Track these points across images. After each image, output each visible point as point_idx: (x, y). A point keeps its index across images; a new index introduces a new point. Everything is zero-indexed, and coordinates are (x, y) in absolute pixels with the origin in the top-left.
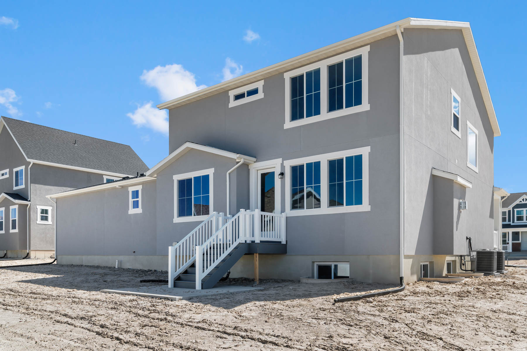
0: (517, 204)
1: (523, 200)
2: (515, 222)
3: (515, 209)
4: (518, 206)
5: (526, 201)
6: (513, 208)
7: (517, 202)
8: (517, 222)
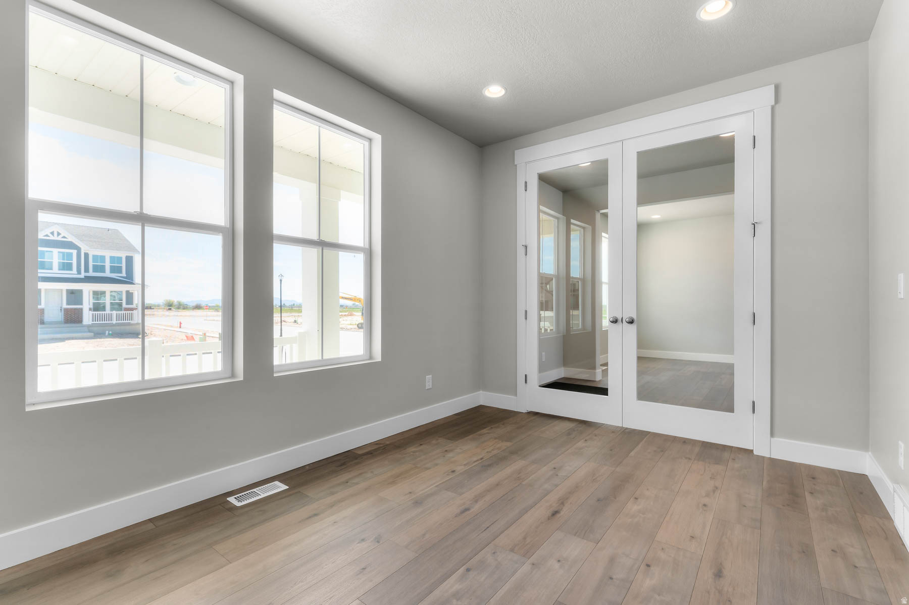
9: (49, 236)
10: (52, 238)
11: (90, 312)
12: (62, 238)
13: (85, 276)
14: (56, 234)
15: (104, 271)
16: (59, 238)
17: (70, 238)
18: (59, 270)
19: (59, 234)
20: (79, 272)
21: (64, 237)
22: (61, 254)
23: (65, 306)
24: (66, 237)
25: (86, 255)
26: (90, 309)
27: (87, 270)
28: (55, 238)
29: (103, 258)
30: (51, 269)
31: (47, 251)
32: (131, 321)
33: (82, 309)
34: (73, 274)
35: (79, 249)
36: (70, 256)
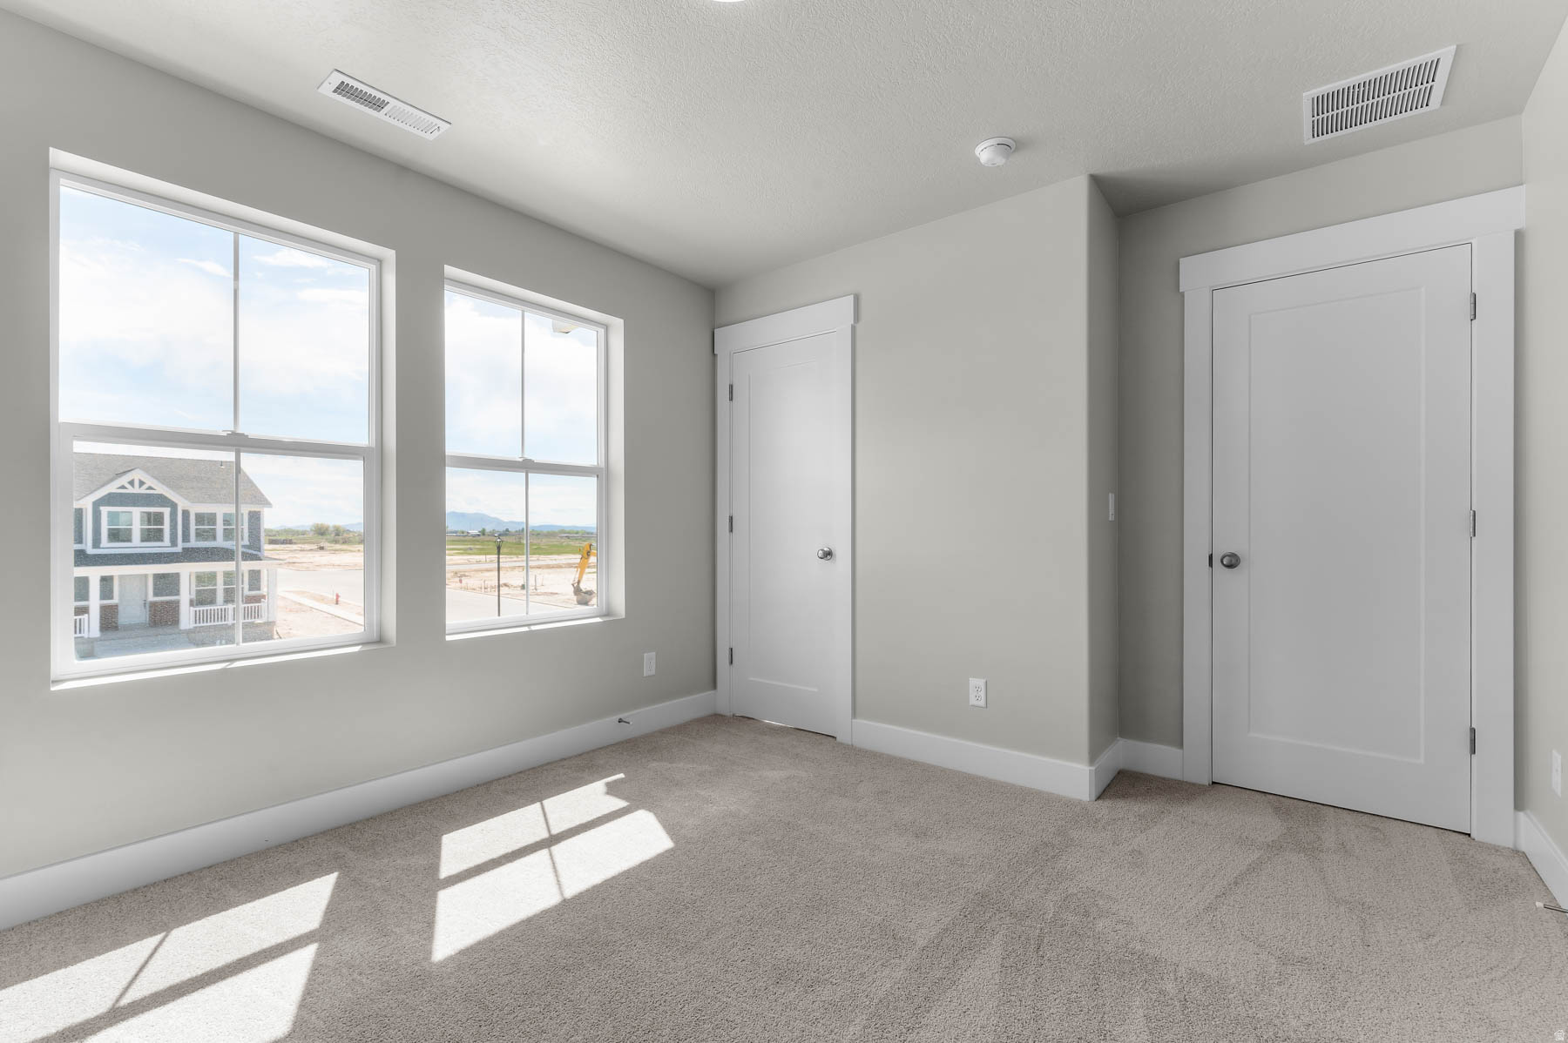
0: (109, 494)
1: (132, 483)
2: (101, 546)
3: (102, 508)
4: (110, 500)
5: (140, 487)
6: (97, 505)
7: (112, 488)
8: (107, 547)
9: (126, 488)
10: (130, 490)
11: (192, 608)
12: (147, 489)
13: (183, 549)
14: (137, 483)
15: (214, 538)
16: (143, 490)
17: (160, 489)
18: (142, 541)
19: (142, 483)
20: (174, 543)
21: (150, 488)
22: (145, 515)
23: (151, 598)
24: (153, 486)
25: (186, 514)
26: (192, 603)
27: (186, 538)
28: (136, 490)
29: (211, 518)
30: (129, 540)
31: (123, 512)
32: (253, 620)
33: (177, 603)
34: (164, 546)
35: (174, 506)
36: (158, 519)
